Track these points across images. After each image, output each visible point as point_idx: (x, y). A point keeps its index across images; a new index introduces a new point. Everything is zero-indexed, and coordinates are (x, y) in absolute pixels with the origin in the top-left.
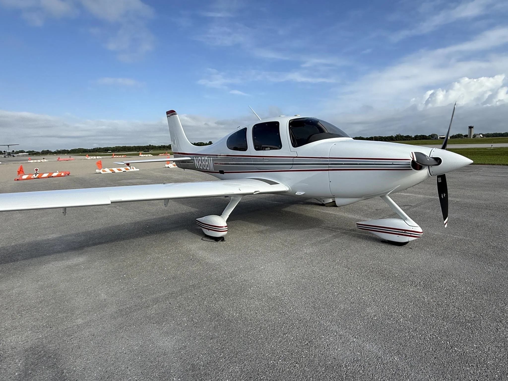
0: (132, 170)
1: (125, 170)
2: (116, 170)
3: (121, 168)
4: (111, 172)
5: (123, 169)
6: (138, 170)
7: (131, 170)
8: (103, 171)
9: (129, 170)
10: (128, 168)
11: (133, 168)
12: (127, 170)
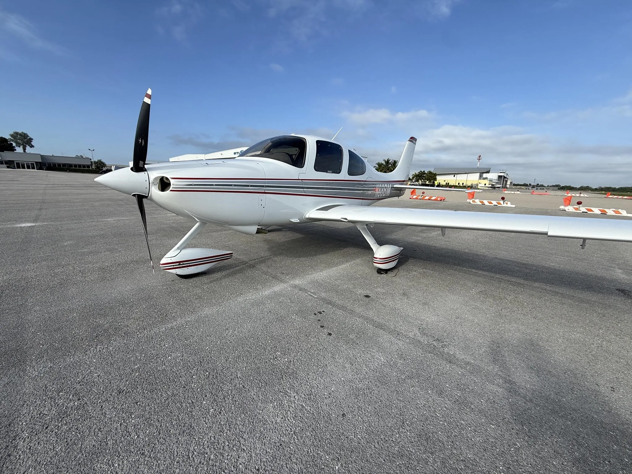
0: (505, 205)
1: (497, 204)
2: (486, 202)
3: (492, 202)
4: (481, 204)
5: (494, 203)
6: (514, 206)
7: (503, 205)
8: (474, 201)
9: (501, 204)
10: (502, 202)
11: (507, 203)
12: (498, 204)
